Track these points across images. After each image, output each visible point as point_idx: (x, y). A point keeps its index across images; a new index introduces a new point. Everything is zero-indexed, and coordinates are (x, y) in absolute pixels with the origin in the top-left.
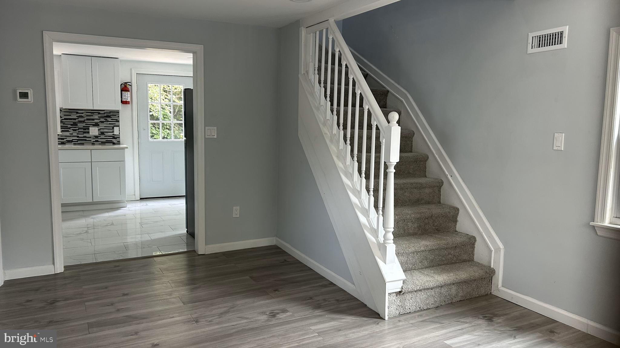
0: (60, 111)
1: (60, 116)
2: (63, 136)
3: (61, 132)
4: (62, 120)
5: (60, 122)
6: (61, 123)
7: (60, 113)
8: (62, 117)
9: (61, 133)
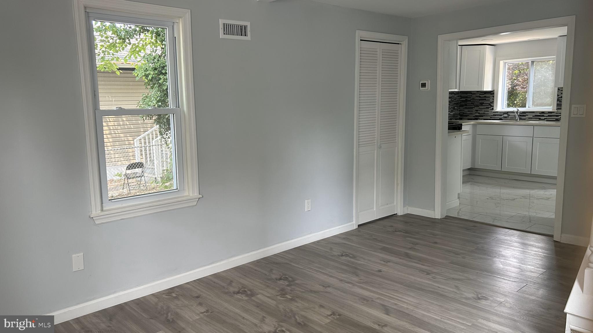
0: (558, 89)
1: (558, 95)
2: (558, 113)
3: (557, 109)
4: (559, 98)
5: (556, 99)
6: (557, 101)
7: (558, 92)
8: (559, 96)
9: (556, 111)
